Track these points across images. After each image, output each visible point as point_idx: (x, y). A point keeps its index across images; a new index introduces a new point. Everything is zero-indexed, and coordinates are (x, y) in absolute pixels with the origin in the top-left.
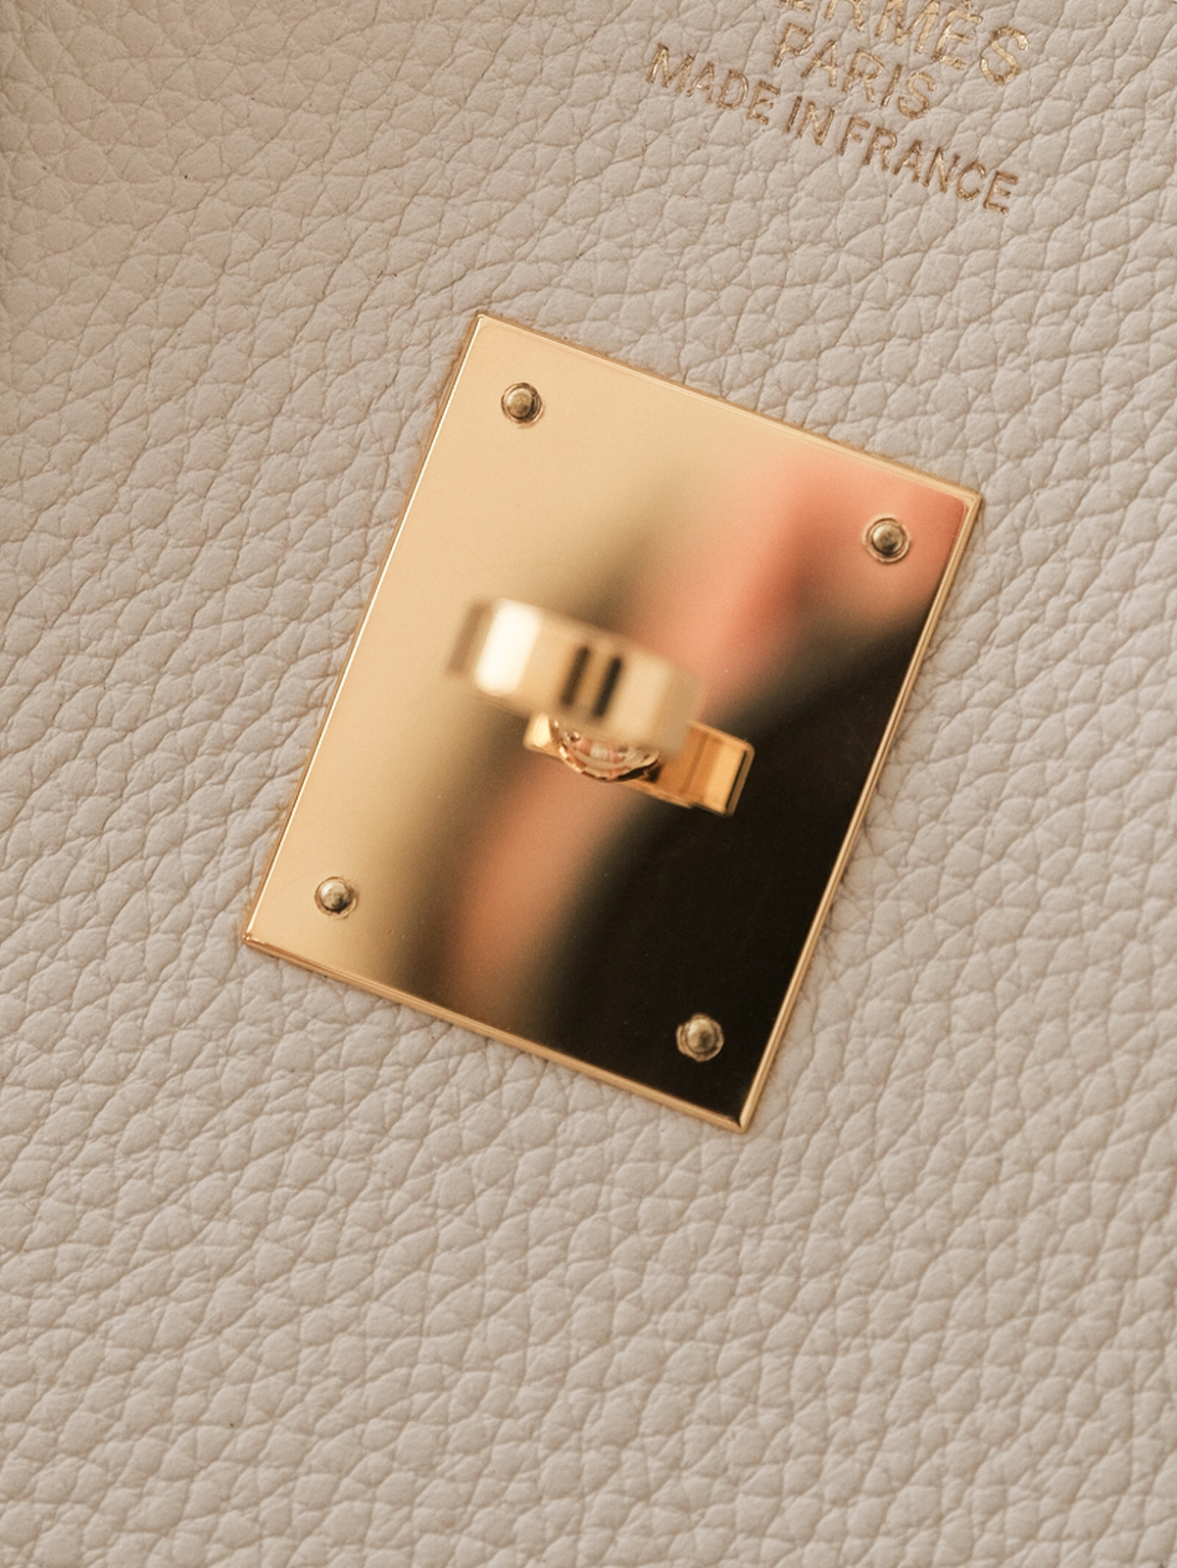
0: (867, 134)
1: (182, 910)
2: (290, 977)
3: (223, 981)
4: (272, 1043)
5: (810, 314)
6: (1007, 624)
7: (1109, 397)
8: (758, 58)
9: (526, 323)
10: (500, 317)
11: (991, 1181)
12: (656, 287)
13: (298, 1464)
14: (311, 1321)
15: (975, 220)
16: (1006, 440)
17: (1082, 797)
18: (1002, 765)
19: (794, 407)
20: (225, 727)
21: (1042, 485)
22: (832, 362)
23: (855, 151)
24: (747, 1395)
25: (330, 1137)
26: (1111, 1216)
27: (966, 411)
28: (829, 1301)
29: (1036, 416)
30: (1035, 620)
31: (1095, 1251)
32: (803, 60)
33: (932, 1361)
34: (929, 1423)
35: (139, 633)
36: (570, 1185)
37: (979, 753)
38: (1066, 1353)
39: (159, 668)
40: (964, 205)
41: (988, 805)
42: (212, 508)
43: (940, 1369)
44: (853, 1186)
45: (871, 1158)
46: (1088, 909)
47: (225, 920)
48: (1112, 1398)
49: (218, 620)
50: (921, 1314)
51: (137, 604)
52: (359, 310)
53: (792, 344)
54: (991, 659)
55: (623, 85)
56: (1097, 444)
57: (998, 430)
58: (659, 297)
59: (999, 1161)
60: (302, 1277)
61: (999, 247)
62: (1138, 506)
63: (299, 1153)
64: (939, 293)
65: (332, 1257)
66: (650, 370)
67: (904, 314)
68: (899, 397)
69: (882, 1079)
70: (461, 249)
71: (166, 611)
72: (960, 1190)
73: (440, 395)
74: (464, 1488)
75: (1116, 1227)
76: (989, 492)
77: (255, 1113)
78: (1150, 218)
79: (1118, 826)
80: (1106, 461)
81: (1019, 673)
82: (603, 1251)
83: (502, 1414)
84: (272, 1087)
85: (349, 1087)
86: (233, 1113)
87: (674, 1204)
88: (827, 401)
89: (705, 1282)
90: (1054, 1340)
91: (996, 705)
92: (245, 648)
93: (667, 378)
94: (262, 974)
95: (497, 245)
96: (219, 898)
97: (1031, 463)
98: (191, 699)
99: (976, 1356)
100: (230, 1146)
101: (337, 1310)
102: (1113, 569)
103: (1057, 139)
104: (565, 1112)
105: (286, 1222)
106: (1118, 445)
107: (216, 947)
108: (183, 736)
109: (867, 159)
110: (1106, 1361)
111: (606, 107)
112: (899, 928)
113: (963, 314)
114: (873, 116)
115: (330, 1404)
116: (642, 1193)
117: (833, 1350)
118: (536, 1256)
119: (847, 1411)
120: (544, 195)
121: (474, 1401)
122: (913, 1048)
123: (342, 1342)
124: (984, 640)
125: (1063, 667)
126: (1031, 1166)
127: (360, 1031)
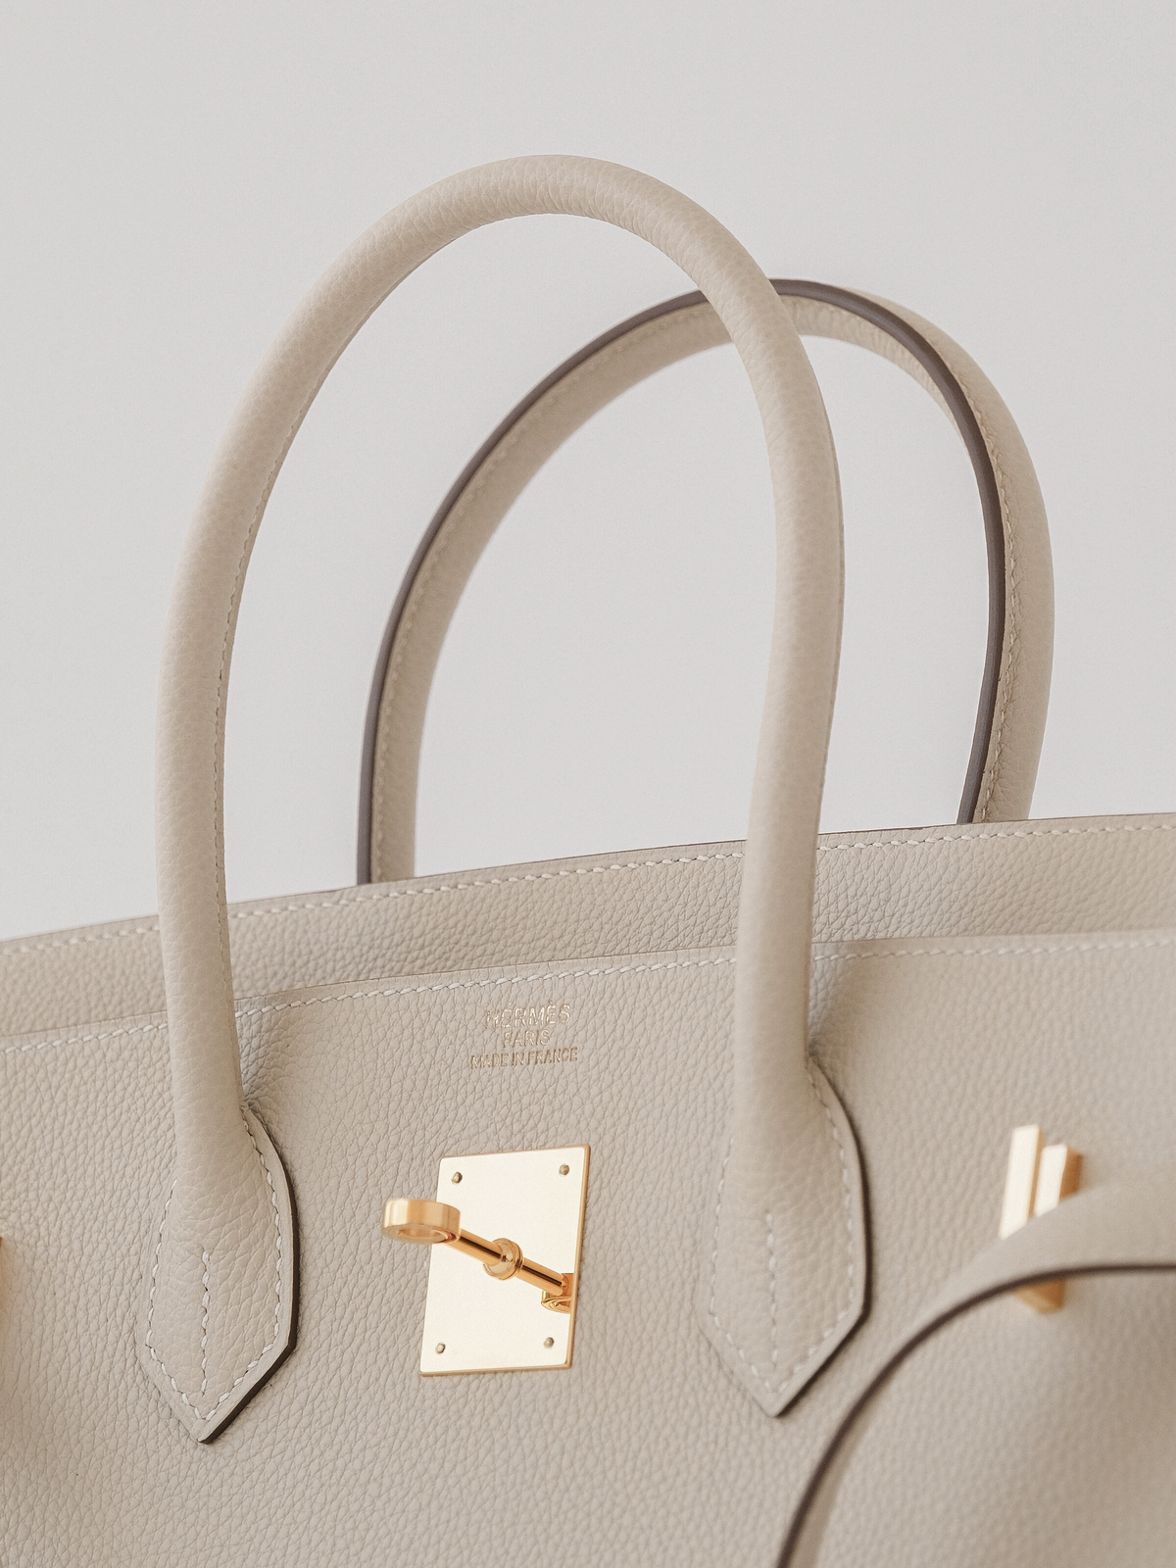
0: (534, 1055)
1: (402, 1375)
2: (437, 1379)
3: (418, 1391)
4: (436, 1402)
5: (531, 1115)
6: (606, 1181)
7: (616, 1099)
8: (500, 1047)
9: (456, 1155)
10: (448, 1156)
11: (642, 1348)
12: (487, 1127)
13: (468, 1525)
14: (464, 1481)
15: (569, 1066)
16: (593, 1124)
17: (637, 1220)
18: (614, 1223)
19: (534, 1145)
20: (403, 1314)
21: (604, 1134)
22: (541, 1126)
23: (532, 1062)
24: (590, 1448)
25: (458, 1424)
26: (676, 1343)
27: (579, 1122)
28: (607, 1407)
29: (599, 1114)
30: (612, 1175)
31: (675, 1356)
32: (512, 1043)
33: (639, 1411)
34: (642, 1432)
35: (372, 1297)
36: (526, 1406)
37: (608, 1222)
38: (676, 1391)
39: (380, 1306)
40: (565, 1063)
41: (613, 1238)
42: (383, 1251)
43: (642, 1414)
44: (604, 1369)
45: (607, 1359)
46: (647, 1253)
47: (414, 1373)
48: (691, 1400)
49: (393, 1283)
50: (633, 1399)
51: (370, 1290)
52: (409, 1173)
53: (528, 1127)
54: (605, 1193)
55: (465, 1073)
56: (616, 1115)
57: (588, 1124)
58: (489, 1130)
59: (642, 1342)
60: (459, 1470)
61: (576, 1070)
62: (631, 1127)
63: (451, 1433)
64: (564, 1092)
65: (466, 1458)
66: (492, 1153)
67: (556, 1104)
68: (561, 1128)
69: (604, 1335)
70: (433, 1142)
71: (378, 1288)
72: (634, 1357)
73: (436, 1189)
74: (516, 1510)
75: (679, 1345)
76: (591, 1144)
77: (436, 1426)
78: (614, 1041)
79: (647, 1224)
80: (619, 1118)
81: (612, 1193)
82: (541, 1422)
83: (522, 1484)
84: (439, 1415)
85: (461, 1406)
86: (430, 1429)
87: (557, 1398)
88: (542, 1138)
89: (571, 1419)
90: (671, 1388)
91: (608, 1206)
92: (402, 1289)
93: (498, 1152)
94: (429, 1382)
95: (442, 1137)
96: (412, 1366)
97: (600, 1130)
98: (391, 1311)
99: (651, 1404)
100: (431, 1440)
101: (470, 1475)
102: (629, 1149)
103: (584, 1031)
104: (520, 1385)
105: (452, 1454)
106: (622, 1111)
107: (415, 1380)
108: (392, 1322)
109: (536, 1063)
110: (687, 1388)
111: (461, 1082)
112: (599, 1285)
113: (571, 1095)
114: (534, 1049)
115: (474, 1503)
116: (547, 1399)
117: (611, 1422)
118: (522, 1433)
119: (619, 1438)
120: (451, 1115)
121: (514, 1484)
122: (611, 1319)
123: (473, 1482)
124: (601, 1188)
125: (624, 1184)
126: (651, 1338)
127: (460, 1388)
